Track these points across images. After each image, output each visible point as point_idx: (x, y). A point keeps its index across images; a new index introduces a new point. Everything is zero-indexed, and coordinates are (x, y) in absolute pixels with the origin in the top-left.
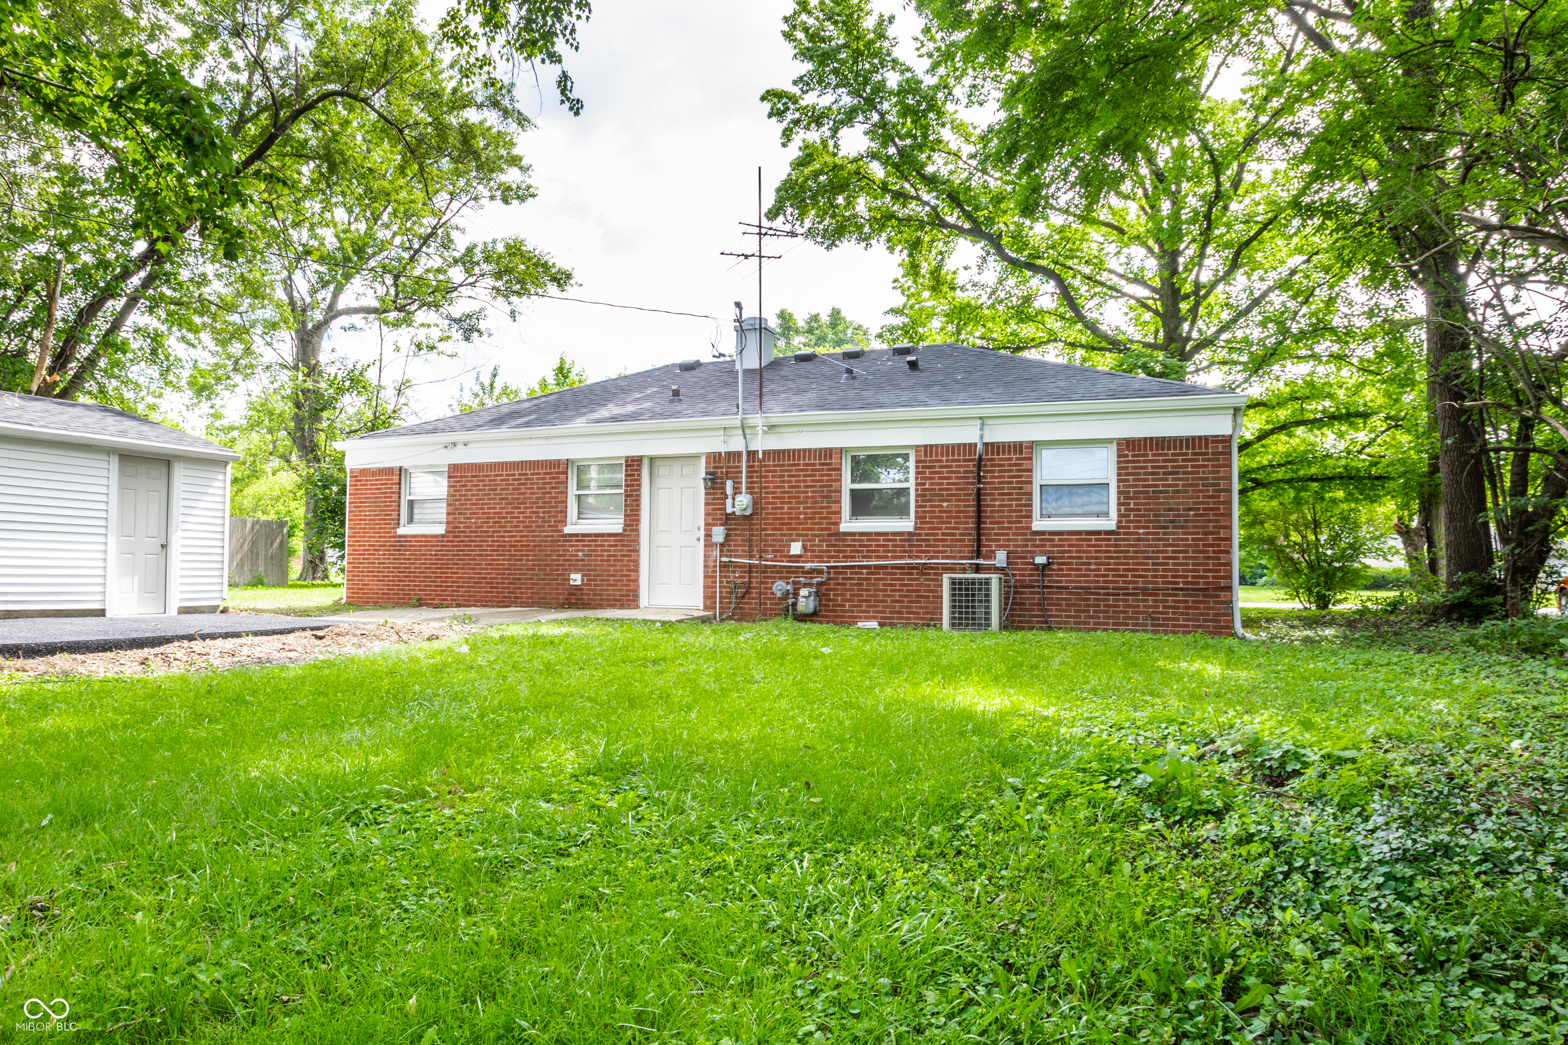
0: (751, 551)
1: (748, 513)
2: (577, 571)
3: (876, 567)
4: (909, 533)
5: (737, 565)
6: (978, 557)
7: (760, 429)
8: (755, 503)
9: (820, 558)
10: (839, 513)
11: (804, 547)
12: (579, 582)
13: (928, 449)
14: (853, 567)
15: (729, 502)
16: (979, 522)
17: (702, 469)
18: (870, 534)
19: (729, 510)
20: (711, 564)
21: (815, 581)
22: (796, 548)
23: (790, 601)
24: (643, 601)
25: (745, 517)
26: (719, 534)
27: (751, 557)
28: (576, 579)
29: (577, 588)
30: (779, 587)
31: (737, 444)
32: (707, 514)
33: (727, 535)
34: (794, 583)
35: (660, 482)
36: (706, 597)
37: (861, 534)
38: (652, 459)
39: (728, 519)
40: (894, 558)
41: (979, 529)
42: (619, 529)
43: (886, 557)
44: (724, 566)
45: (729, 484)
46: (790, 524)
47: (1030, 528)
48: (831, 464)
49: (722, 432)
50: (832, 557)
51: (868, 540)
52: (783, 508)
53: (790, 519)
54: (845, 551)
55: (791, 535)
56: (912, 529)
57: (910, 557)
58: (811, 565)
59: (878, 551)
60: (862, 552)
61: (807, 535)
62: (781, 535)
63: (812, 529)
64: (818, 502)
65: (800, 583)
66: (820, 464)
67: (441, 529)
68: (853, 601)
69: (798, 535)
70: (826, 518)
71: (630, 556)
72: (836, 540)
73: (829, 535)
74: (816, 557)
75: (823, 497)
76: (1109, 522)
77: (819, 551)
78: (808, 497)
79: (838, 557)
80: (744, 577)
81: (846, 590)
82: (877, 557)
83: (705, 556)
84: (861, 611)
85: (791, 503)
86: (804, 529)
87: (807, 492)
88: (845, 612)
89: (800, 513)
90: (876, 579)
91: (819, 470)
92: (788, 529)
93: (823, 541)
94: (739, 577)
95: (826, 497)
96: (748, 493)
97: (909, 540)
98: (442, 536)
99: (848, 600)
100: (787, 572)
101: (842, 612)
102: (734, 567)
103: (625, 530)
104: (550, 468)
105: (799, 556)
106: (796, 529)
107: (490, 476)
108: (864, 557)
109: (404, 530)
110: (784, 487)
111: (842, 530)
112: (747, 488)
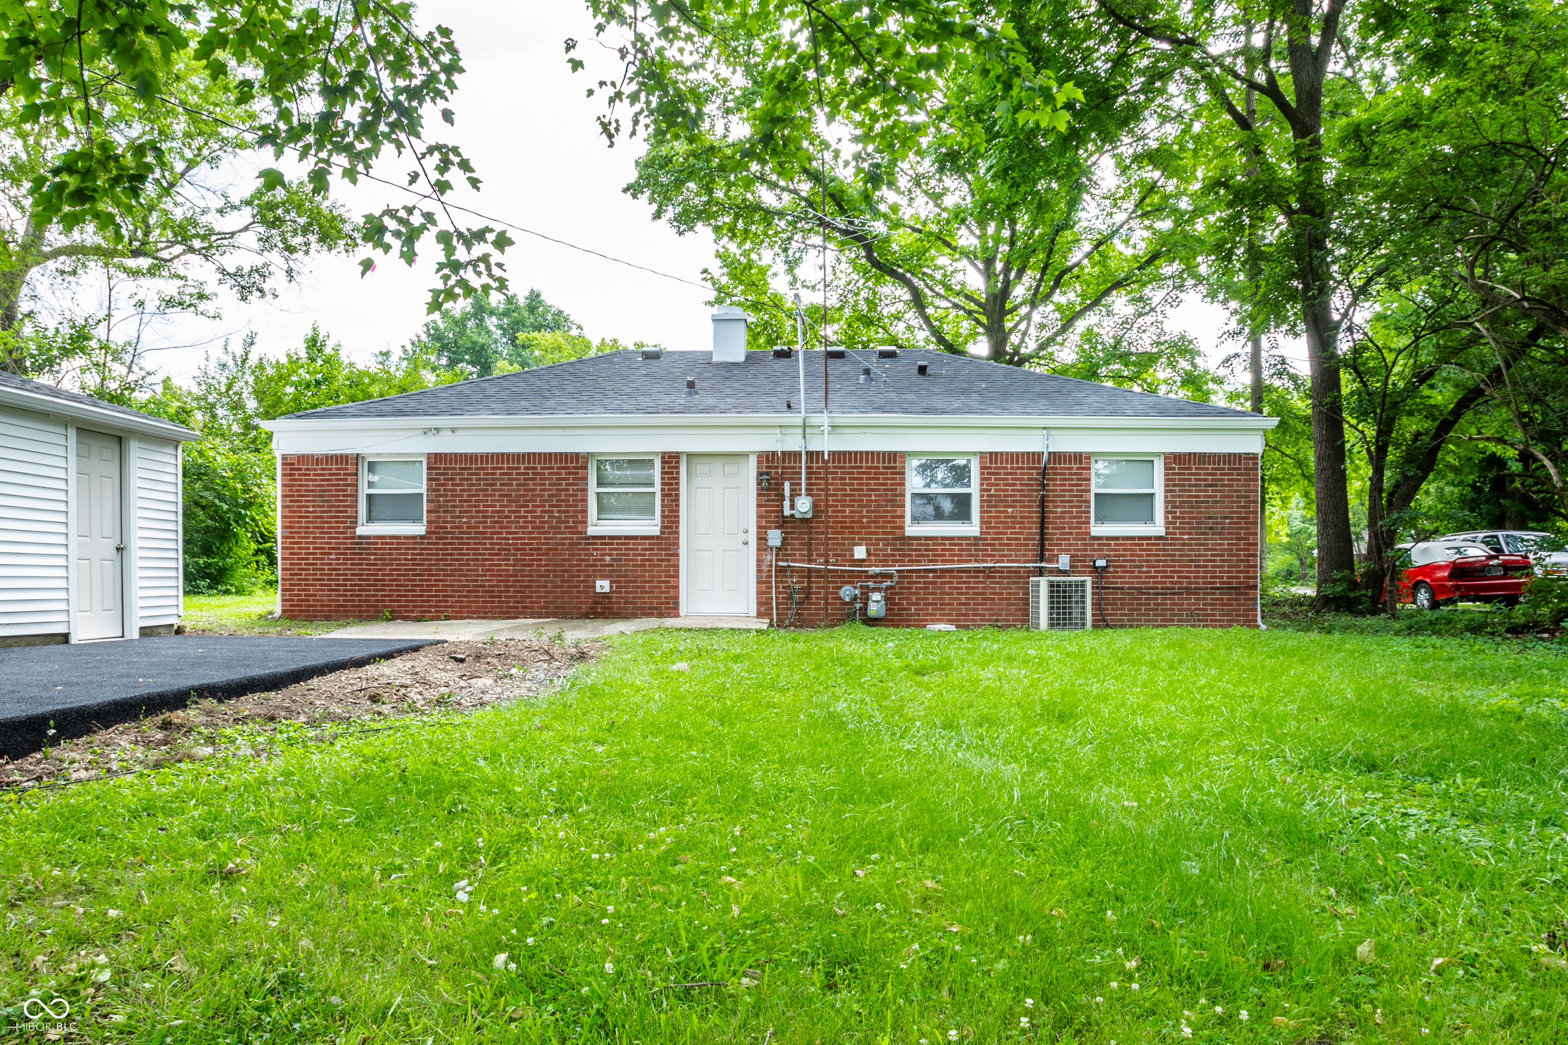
0: (810, 555)
1: (809, 516)
2: (603, 577)
3: (942, 571)
4: (975, 538)
5: (794, 570)
6: (1041, 561)
7: (826, 429)
8: (815, 506)
9: (884, 563)
10: (903, 517)
11: (868, 551)
12: (607, 589)
13: (994, 456)
14: (919, 571)
15: (787, 503)
16: (1043, 528)
17: (751, 468)
18: (936, 538)
19: (787, 512)
20: (764, 568)
21: (884, 585)
22: (860, 552)
23: (858, 606)
24: (683, 610)
25: (804, 520)
26: (775, 537)
27: (810, 561)
28: (603, 585)
29: (604, 596)
30: (847, 592)
31: (794, 443)
32: (759, 517)
33: (784, 539)
34: (861, 587)
35: (698, 481)
36: (759, 604)
37: (927, 538)
38: (690, 455)
39: (784, 523)
40: (960, 561)
41: (1042, 534)
42: (655, 531)
43: (953, 561)
44: (781, 571)
45: (787, 485)
46: (853, 528)
47: (1089, 533)
48: (895, 468)
49: (778, 431)
50: (898, 561)
51: (934, 545)
52: (844, 511)
53: (851, 522)
54: (911, 555)
55: (853, 539)
56: (978, 534)
57: (976, 561)
58: (877, 570)
59: (944, 555)
60: (928, 556)
61: (871, 539)
62: (843, 539)
63: (876, 533)
64: (881, 506)
65: (868, 587)
66: (884, 468)
67: (419, 529)
68: (919, 604)
69: (860, 539)
70: (890, 522)
71: (669, 560)
72: (901, 544)
73: (894, 539)
74: (881, 561)
75: (887, 501)
76: (1158, 528)
77: (884, 555)
78: (871, 501)
79: (903, 561)
80: (803, 582)
81: (912, 594)
82: (943, 561)
83: (758, 560)
84: (927, 615)
85: (853, 506)
86: (866, 533)
87: (870, 496)
88: (911, 615)
89: (864, 517)
90: (942, 583)
91: (882, 473)
92: (850, 533)
93: (887, 545)
94: (797, 582)
95: (891, 501)
96: (808, 495)
97: (975, 545)
98: (422, 537)
99: (914, 604)
100: (849, 577)
101: (907, 615)
102: (792, 571)
103: (662, 533)
104: (566, 462)
105: (863, 560)
106: (858, 533)
107: (486, 468)
108: (930, 561)
109: (364, 529)
110: (845, 490)
111: (907, 534)
112: (807, 490)
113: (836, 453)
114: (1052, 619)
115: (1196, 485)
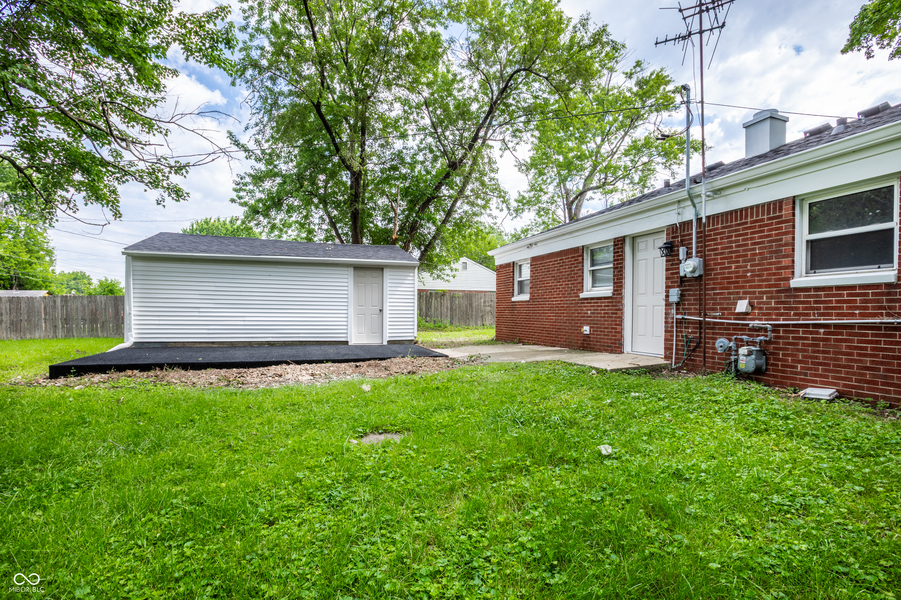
0: (701, 309)
1: (696, 274)
2: (588, 324)
3: (836, 326)
4: (889, 285)
5: (690, 322)
7: (704, 196)
8: (706, 265)
9: (768, 316)
10: (792, 266)
11: (751, 304)
12: (588, 332)
14: (807, 326)
15: (682, 266)
17: (662, 240)
18: (830, 288)
19: (682, 273)
20: (669, 320)
21: (758, 339)
22: (742, 306)
23: (733, 358)
24: (627, 347)
25: (695, 279)
26: (675, 295)
27: (700, 315)
28: (586, 329)
29: (587, 336)
30: (721, 343)
31: (689, 215)
32: (667, 278)
33: (681, 295)
34: (737, 340)
35: (640, 255)
36: (666, 349)
37: (817, 289)
38: (631, 237)
39: (683, 280)
40: (862, 315)
42: (610, 293)
43: (853, 315)
44: (679, 322)
45: (683, 251)
46: (738, 282)
48: (780, 217)
50: (782, 314)
51: (826, 296)
52: (730, 268)
53: (737, 277)
54: (797, 308)
55: (738, 293)
56: (894, 280)
57: (890, 315)
58: (756, 323)
59: (841, 308)
60: (818, 309)
61: (754, 293)
62: (729, 293)
63: (760, 286)
64: (766, 258)
65: (742, 340)
66: (769, 218)
67: (527, 297)
68: (806, 363)
69: (744, 293)
70: (774, 274)
71: (616, 314)
72: (787, 297)
73: (778, 292)
74: (764, 314)
75: (771, 252)
77: (767, 309)
78: (755, 254)
79: (788, 314)
80: (696, 333)
81: (798, 350)
82: (838, 315)
83: (666, 314)
84: (816, 375)
85: (738, 262)
86: (751, 287)
87: (754, 249)
88: (797, 373)
89: (748, 271)
90: (836, 340)
91: (767, 225)
92: (735, 288)
93: (771, 298)
94: (692, 332)
95: (776, 252)
96: (697, 256)
97: (889, 294)
98: (528, 301)
99: (800, 362)
100: (734, 329)
101: (792, 372)
102: (689, 323)
103: (614, 294)
104: (574, 254)
105: (747, 314)
106: (743, 287)
107: (547, 262)
108: (820, 315)
109: (515, 298)
110: (731, 247)
111: (792, 286)
112: (697, 252)
113: (708, 218)
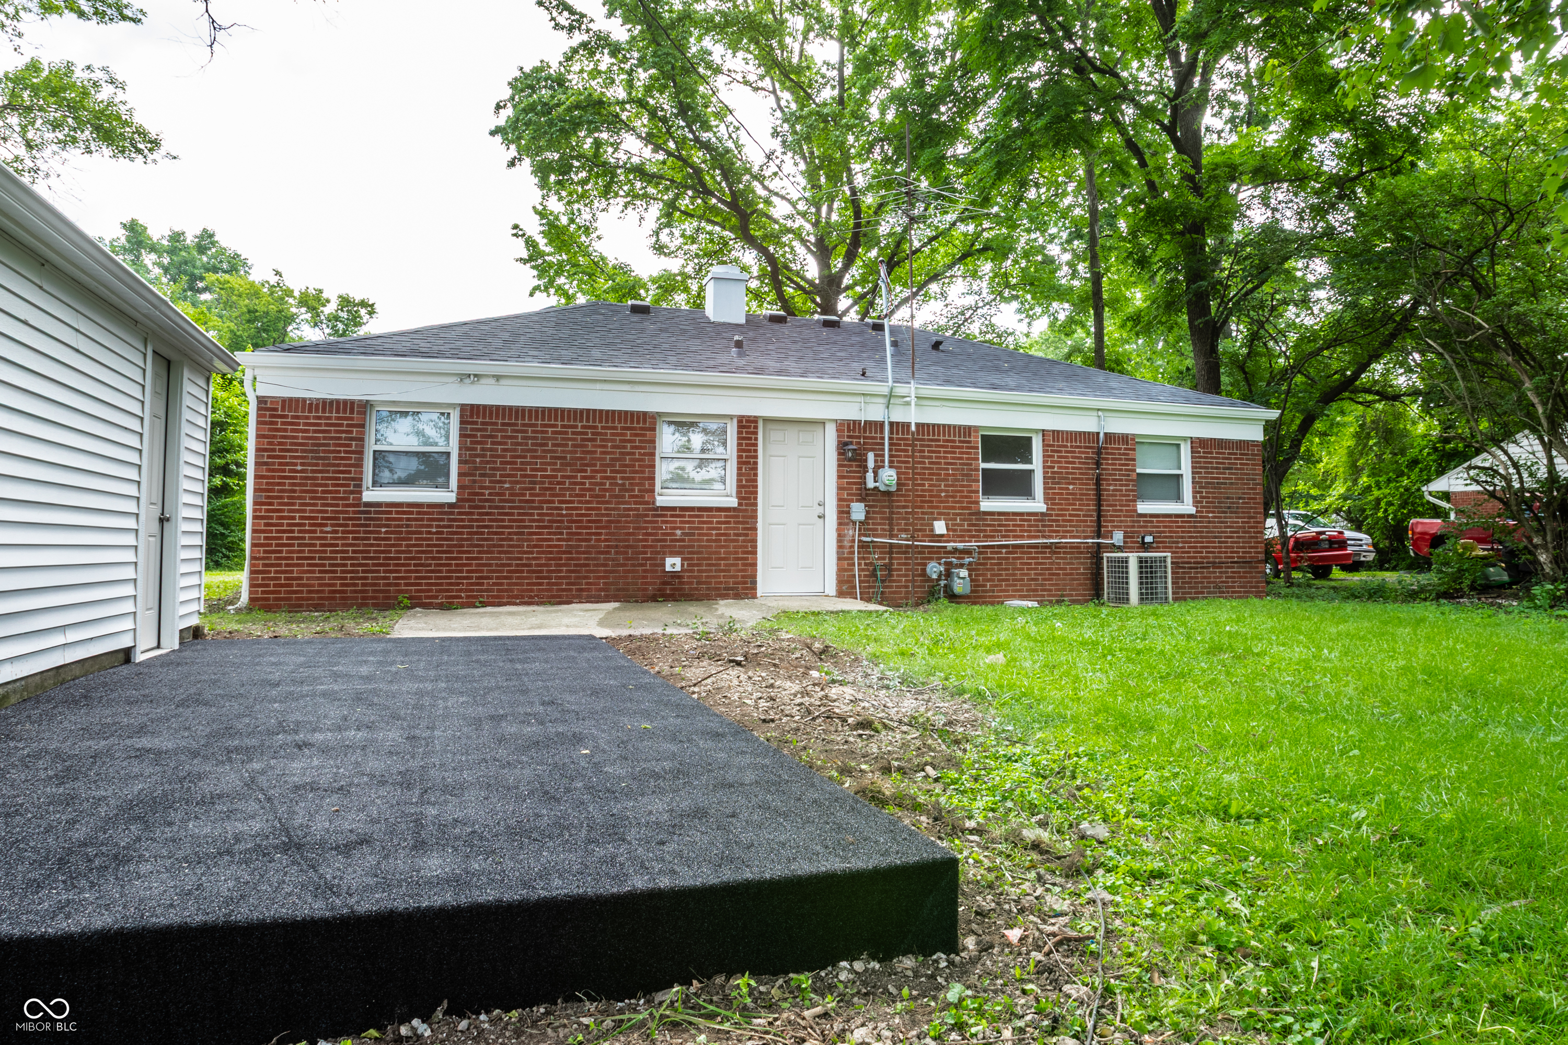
0: (891, 530)
1: (892, 489)
2: (673, 554)
3: (1014, 546)
4: (1042, 514)
5: (876, 545)
6: (1098, 537)
7: (913, 401)
8: (898, 478)
9: (963, 538)
10: (979, 492)
11: (948, 526)
12: (678, 568)
13: (1056, 434)
14: (993, 547)
15: (870, 476)
16: (1099, 505)
17: (831, 435)
18: (1007, 514)
19: (871, 484)
20: (847, 544)
21: (967, 560)
22: (940, 527)
23: (942, 583)
24: (761, 589)
25: (888, 493)
26: (858, 511)
27: (891, 536)
28: (673, 563)
29: (674, 575)
30: (932, 568)
32: (839, 488)
33: (868, 512)
34: (946, 563)
35: (771, 449)
36: (842, 582)
37: (1000, 514)
38: (767, 420)
39: (865, 495)
40: (1030, 537)
41: (1099, 511)
42: (733, 502)
43: (1022, 537)
44: (863, 546)
45: (871, 456)
46: (932, 502)
47: (1136, 511)
48: (969, 442)
49: (862, 399)
50: (974, 536)
51: (1006, 520)
52: (924, 485)
53: (931, 496)
54: (985, 531)
55: (932, 513)
56: (1044, 510)
57: (1044, 537)
58: (957, 545)
59: (1015, 531)
60: (1001, 531)
61: (948, 514)
62: (923, 513)
63: (954, 508)
64: (958, 480)
65: (951, 563)
66: (960, 442)
67: (448, 496)
68: (993, 580)
69: (939, 514)
70: (966, 497)
71: (747, 535)
72: (977, 520)
73: (970, 514)
74: (958, 536)
75: (963, 475)
76: (1187, 506)
77: (961, 531)
78: (949, 475)
79: (978, 536)
80: (884, 559)
81: (987, 570)
82: (1014, 536)
83: (839, 535)
84: (1001, 591)
85: (932, 480)
86: (945, 508)
87: (947, 469)
88: (986, 591)
89: (942, 491)
90: (1014, 558)
91: (958, 447)
92: (929, 507)
93: (964, 520)
94: (879, 559)
95: (967, 475)
96: (890, 467)
97: (1042, 521)
98: (451, 505)
99: (989, 580)
100: (929, 553)
101: (983, 591)
102: (874, 547)
103: (740, 504)
104: (632, 422)
105: (942, 536)
106: (937, 507)
107: (536, 425)
108: (1003, 536)
109: (369, 496)
110: (924, 463)
111: (982, 509)
112: (891, 462)
113: (917, 425)
114: (1141, 594)
115: (1217, 468)
